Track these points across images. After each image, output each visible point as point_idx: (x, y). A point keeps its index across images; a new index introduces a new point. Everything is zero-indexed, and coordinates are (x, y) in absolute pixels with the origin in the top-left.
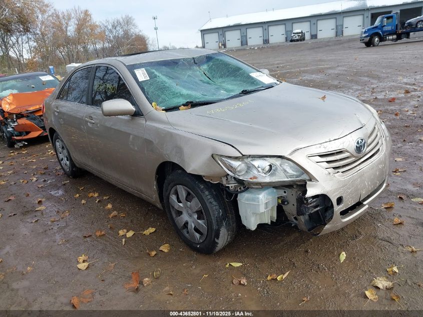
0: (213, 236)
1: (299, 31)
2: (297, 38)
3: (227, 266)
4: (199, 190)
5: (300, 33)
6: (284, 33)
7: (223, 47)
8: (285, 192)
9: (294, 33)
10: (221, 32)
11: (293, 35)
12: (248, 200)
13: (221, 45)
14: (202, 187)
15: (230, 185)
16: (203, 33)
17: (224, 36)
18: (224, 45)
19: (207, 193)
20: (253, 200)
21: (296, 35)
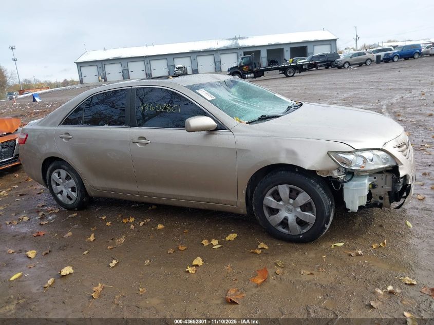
0: (323, 222)
1: (181, 66)
2: (181, 72)
3: (333, 247)
4: (311, 185)
5: (183, 68)
6: (166, 67)
7: (103, 80)
8: (375, 178)
9: (177, 68)
10: (100, 65)
11: (176, 69)
12: (356, 186)
13: (101, 79)
14: (313, 181)
15: (340, 177)
16: (80, 65)
17: (104, 69)
18: (105, 79)
19: (318, 186)
20: (361, 185)
21: (179, 70)
